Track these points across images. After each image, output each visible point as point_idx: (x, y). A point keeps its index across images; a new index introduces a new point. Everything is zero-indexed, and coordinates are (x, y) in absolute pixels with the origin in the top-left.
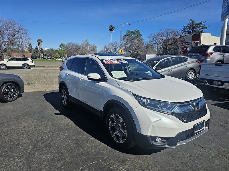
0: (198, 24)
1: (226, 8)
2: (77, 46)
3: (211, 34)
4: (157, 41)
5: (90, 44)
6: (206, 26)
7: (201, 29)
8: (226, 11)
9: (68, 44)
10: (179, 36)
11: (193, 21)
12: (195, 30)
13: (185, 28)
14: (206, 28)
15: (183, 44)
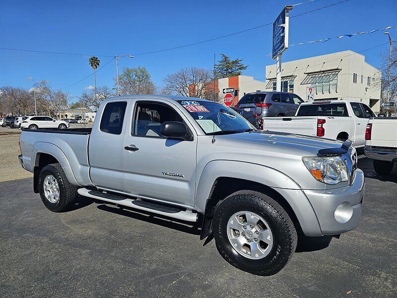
0: (233, 63)
1: (279, 40)
2: (24, 93)
3: (252, 78)
4: (178, 86)
5: (52, 90)
6: (244, 66)
7: (238, 70)
8: (279, 44)
11: (226, 58)
12: (229, 70)
14: (245, 68)
15: (225, 91)
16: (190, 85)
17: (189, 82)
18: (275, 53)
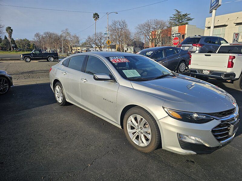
0: (184, 16)
2: (57, 36)
4: (144, 32)
5: (71, 34)
6: (191, 18)
7: (186, 21)
9: (45, 33)
10: (166, 28)
11: (179, 12)
12: (180, 21)
13: (171, 19)
15: (174, 35)
16: (153, 31)
17: (152, 29)
18: (211, 9)
